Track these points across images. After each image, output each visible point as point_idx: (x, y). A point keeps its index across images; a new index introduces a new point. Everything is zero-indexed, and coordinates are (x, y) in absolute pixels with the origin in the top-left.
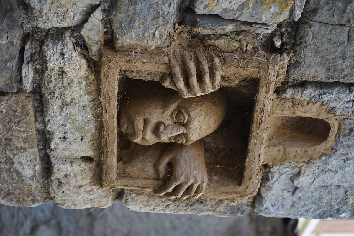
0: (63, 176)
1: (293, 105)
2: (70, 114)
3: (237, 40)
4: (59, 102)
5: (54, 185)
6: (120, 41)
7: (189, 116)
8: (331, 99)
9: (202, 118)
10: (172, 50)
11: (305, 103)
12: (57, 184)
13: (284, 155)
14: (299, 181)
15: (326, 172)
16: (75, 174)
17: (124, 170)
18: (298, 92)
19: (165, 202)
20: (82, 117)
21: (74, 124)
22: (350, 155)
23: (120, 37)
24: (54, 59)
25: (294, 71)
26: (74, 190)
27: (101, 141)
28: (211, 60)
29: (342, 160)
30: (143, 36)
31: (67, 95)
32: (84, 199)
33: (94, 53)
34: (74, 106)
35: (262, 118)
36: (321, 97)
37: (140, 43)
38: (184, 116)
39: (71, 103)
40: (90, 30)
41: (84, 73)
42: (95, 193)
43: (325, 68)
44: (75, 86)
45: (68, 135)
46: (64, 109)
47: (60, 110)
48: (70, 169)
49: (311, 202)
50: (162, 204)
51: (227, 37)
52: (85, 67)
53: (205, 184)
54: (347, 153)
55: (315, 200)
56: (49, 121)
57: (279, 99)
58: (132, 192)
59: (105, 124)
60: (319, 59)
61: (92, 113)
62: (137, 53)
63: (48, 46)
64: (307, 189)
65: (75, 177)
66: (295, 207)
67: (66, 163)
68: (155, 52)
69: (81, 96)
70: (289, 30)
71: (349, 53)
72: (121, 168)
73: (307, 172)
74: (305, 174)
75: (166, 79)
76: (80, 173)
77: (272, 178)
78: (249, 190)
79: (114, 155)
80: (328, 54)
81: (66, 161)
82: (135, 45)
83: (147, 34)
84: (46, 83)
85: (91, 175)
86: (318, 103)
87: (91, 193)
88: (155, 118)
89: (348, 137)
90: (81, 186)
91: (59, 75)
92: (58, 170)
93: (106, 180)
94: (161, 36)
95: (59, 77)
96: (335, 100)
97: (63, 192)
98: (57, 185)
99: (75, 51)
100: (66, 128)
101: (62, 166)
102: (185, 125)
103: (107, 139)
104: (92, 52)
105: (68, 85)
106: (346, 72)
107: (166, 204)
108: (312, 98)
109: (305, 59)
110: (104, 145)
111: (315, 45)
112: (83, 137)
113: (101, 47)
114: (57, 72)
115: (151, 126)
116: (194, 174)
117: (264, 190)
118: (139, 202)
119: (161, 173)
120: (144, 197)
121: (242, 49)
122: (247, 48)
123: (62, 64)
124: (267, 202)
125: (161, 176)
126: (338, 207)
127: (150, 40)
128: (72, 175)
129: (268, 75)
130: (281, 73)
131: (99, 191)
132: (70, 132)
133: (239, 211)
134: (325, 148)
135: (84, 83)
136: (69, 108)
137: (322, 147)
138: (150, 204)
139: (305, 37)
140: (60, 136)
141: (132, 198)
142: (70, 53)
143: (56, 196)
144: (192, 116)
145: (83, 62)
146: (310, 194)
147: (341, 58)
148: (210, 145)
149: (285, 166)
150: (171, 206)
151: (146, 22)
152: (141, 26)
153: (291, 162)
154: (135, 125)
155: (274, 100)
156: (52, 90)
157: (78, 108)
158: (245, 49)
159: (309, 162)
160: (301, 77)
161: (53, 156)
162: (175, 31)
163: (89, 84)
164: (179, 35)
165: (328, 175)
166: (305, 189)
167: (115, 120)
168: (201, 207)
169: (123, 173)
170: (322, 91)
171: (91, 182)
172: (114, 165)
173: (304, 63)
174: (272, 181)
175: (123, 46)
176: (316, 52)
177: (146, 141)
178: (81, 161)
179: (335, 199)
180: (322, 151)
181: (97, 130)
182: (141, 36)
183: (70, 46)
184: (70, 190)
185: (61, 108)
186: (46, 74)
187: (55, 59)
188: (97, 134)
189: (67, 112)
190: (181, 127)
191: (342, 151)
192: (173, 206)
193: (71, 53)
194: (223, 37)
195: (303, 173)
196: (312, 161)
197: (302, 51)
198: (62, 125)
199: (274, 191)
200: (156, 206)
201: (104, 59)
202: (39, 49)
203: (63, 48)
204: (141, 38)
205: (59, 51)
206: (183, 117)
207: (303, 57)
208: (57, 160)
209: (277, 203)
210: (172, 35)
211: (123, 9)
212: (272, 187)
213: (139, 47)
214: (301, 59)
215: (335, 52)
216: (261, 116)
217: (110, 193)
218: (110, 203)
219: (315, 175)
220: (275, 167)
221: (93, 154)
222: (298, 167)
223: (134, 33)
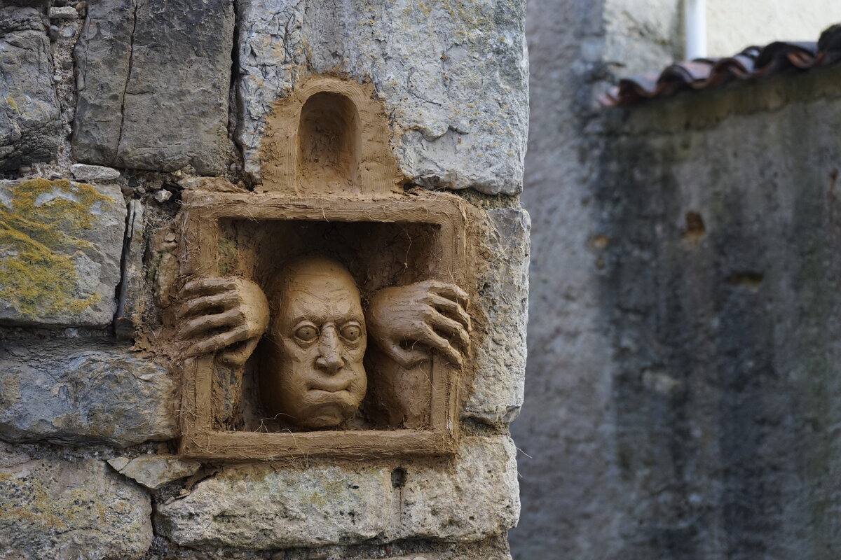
0: (435, 518)
1: (273, 158)
2: (301, 505)
3: (161, 257)
4: (281, 522)
5: (458, 533)
6: (161, 431)
7: (302, 319)
8: (259, 102)
9: (309, 299)
10: (176, 353)
11: (267, 141)
12: (455, 527)
13: (378, 159)
14: (434, 128)
15: (412, 86)
16: (431, 499)
17: (416, 417)
18: (249, 154)
19: (486, 348)
20: (307, 487)
21: (323, 500)
22: (375, 52)
23: (153, 431)
24: (199, 529)
25: (208, 166)
26: (467, 501)
27: (354, 456)
28: (190, 294)
29: (386, 64)
30: (150, 397)
31: (266, 510)
32: (487, 483)
33: (185, 469)
34: (286, 500)
35: (295, 206)
36: (255, 118)
37: (162, 402)
38: (302, 327)
39: (282, 504)
40: (149, 475)
41: (222, 484)
42: (474, 464)
43: (202, 120)
44: (247, 498)
45: (346, 508)
46: (294, 514)
47: (295, 520)
48: (419, 506)
49: (482, 101)
50: (491, 352)
51: (157, 273)
52: (211, 482)
53: (438, 284)
54: (370, 57)
55: (476, 94)
56: (319, 539)
57: (263, 182)
58: (467, 403)
59: (317, 451)
60: (184, 131)
61: (301, 471)
62: (180, 405)
63: (178, 538)
64: (451, 112)
65: (436, 497)
66: (491, 127)
67: (408, 513)
68: (177, 378)
69: (267, 489)
70: (142, 181)
71: (171, 88)
72: (415, 423)
73: (413, 118)
74: (418, 119)
75: (227, 360)
76: (428, 490)
77: (431, 172)
78: (450, 210)
79: (382, 436)
80: (174, 120)
81: (405, 513)
82: (166, 408)
83: (147, 392)
84: (247, 541)
85: (432, 472)
86: (268, 120)
87: (473, 471)
88: (306, 372)
89: (346, 59)
90: (457, 488)
91: (229, 522)
92: (423, 526)
93: (434, 448)
94: (150, 371)
95: (233, 522)
96: (261, 94)
97: (472, 518)
98: (458, 529)
99: (185, 497)
100: (331, 512)
101: (414, 520)
102: (320, 324)
103: (348, 446)
104: (183, 472)
105: (246, 508)
106: (208, 87)
107: (491, 345)
108: (257, 131)
109: (183, 152)
110: (362, 451)
111: (159, 142)
112: (350, 486)
113: (175, 459)
114: (223, 524)
115: (319, 379)
116: (414, 304)
117: (458, 182)
118: (488, 391)
119: (417, 358)
120: (477, 383)
121: (174, 248)
122: (171, 242)
123: (207, 516)
124: (483, 175)
125: (423, 357)
126: (492, 53)
127: (156, 386)
128: (432, 503)
129: (211, 206)
130: (213, 185)
131: (469, 458)
132: (338, 506)
133: (511, 219)
134: (362, 96)
135: (241, 483)
136: (291, 507)
137: (360, 99)
138: (492, 373)
139: (145, 158)
140: (349, 521)
141: (481, 404)
142: (186, 505)
143: (481, 530)
144: (302, 314)
145: (203, 485)
146: (461, 105)
147: (182, 98)
148: (385, 277)
149: (401, 156)
150: (496, 336)
151: (124, 394)
152: (131, 401)
153: (391, 147)
154: (317, 403)
155: (265, 190)
156: (258, 532)
157: (290, 494)
158: (173, 244)
159: (391, 118)
160: (219, 154)
161: (398, 533)
162: (145, 350)
163: (242, 477)
164: (152, 343)
165: (419, 82)
166: (451, 115)
167: (310, 435)
168: (497, 286)
169: (424, 420)
170: (246, 117)
171: (448, 472)
172: (403, 435)
173: (193, 152)
174: (438, 172)
175: (170, 426)
176: (171, 137)
177: (353, 384)
178: (404, 489)
179: (473, 61)
180: (368, 99)
181: (335, 462)
182: (149, 400)
183: (178, 504)
184: (466, 508)
185: (292, 519)
186: (229, 541)
187: (199, 526)
188: (343, 463)
189: (298, 510)
190: (324, 331)
191: (367, 67)
192: (498, 332)
193: (187, 502)
194: (156, 277)
195: (415, 124)
196: (388, 113)
197: (169, 158)
198: (325, 517)
199: (459, 168)
200: (498, 363)
201: (192, 453)
202: (190, 551)
203: (179, 515)
204: (154, 400)
205: (185, 522)
206: (303, 329)
207: (180, 156)
208: (403, 527)
209: (484, 158)
210: (149, 355)
211: (103, 427)
212: (448, 171)
213: (171, 403)
214: (184, 159)
215: (170, 109)
216: (292, 207)
217: (473, 440)
218: (499, 441)
219: (419, 103)
220: (404, 171)
221: (385, 469)
222: (403, 133)
223: (146, 411)
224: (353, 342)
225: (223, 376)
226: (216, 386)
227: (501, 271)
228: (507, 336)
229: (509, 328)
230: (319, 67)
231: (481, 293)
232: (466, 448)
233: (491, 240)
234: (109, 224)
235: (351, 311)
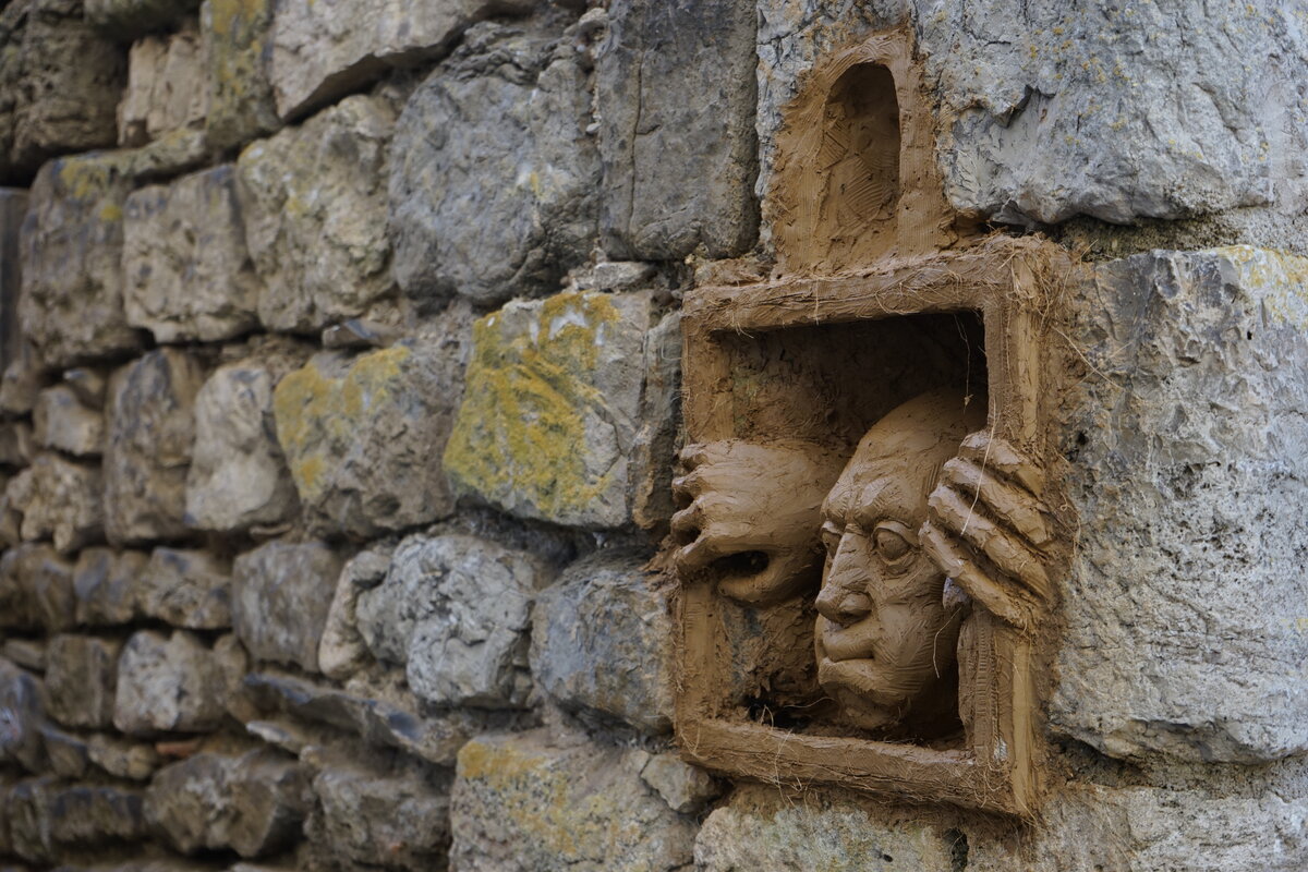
1: (783, 211)
11: (777, 179)
13: (919, 184)
14: (998, 98)
15: (965, 16)
18: (761, 208)
20: (825, 844)
30: (650, 651)
34: (802, 863)
39: (799, 869)
40: (673, 787)
41: (731, 817)
44: (754, 849)
50: (1088, 592)
52: (720, 810)
58: (1051, 706)
59: (826, 776)
60: (691, 185)
64: (1027, 53)
66: (1086, 71)
69: (777, 836)
77: (1007, 194)
85: (999, 847)
94: (654, 606)
102: (842, 526)
103: (862, 773)
107: (1087, 575)
110: (882, 785)
112: (881, 854)
120: (1064, 662)
149: (947, 170)
150: (1096, 553)
152: (632, 656)
155: (779, 273)
159: (937, 92)
162: (662, 569)
163: (750, 808)
166: (1025, 61)
168: (1102, 439)
171: (1021, 854)
173: (698, 220)
174: (1013, 192)
176: (677, 198)
177: (876, 649)
180: (909, 62)
181: (860, 803)
182: (651, 657)
188: (869, 805)
192: (1100, 546)
195: (970, 96)
196: (930, 83)
197: (672, 236)
199: (1038, 176)
200: (1099, 617)
204: (656, 657)
209: (1075, 146)
210: (660, 579)
211: (610, 698)
212: (1022, 186)
215: (676, 149)
217: (1073, 789)
218: (1120, 800)
219: (978, 49)
220: (955, 201)
221: (928, 829)
222: (954, 119)
223: (648, 676)
224: (890, 563)
225: (728, 619)
226: (720, 640)
227: (1113, 402)
228: (1122, 555)
229: (1129, 537)
230: (894, 12)
231: (1072, 456)
232: (1058, 805)
233: (1093, 332)
234: (610, 360)
235: (879, 498)
